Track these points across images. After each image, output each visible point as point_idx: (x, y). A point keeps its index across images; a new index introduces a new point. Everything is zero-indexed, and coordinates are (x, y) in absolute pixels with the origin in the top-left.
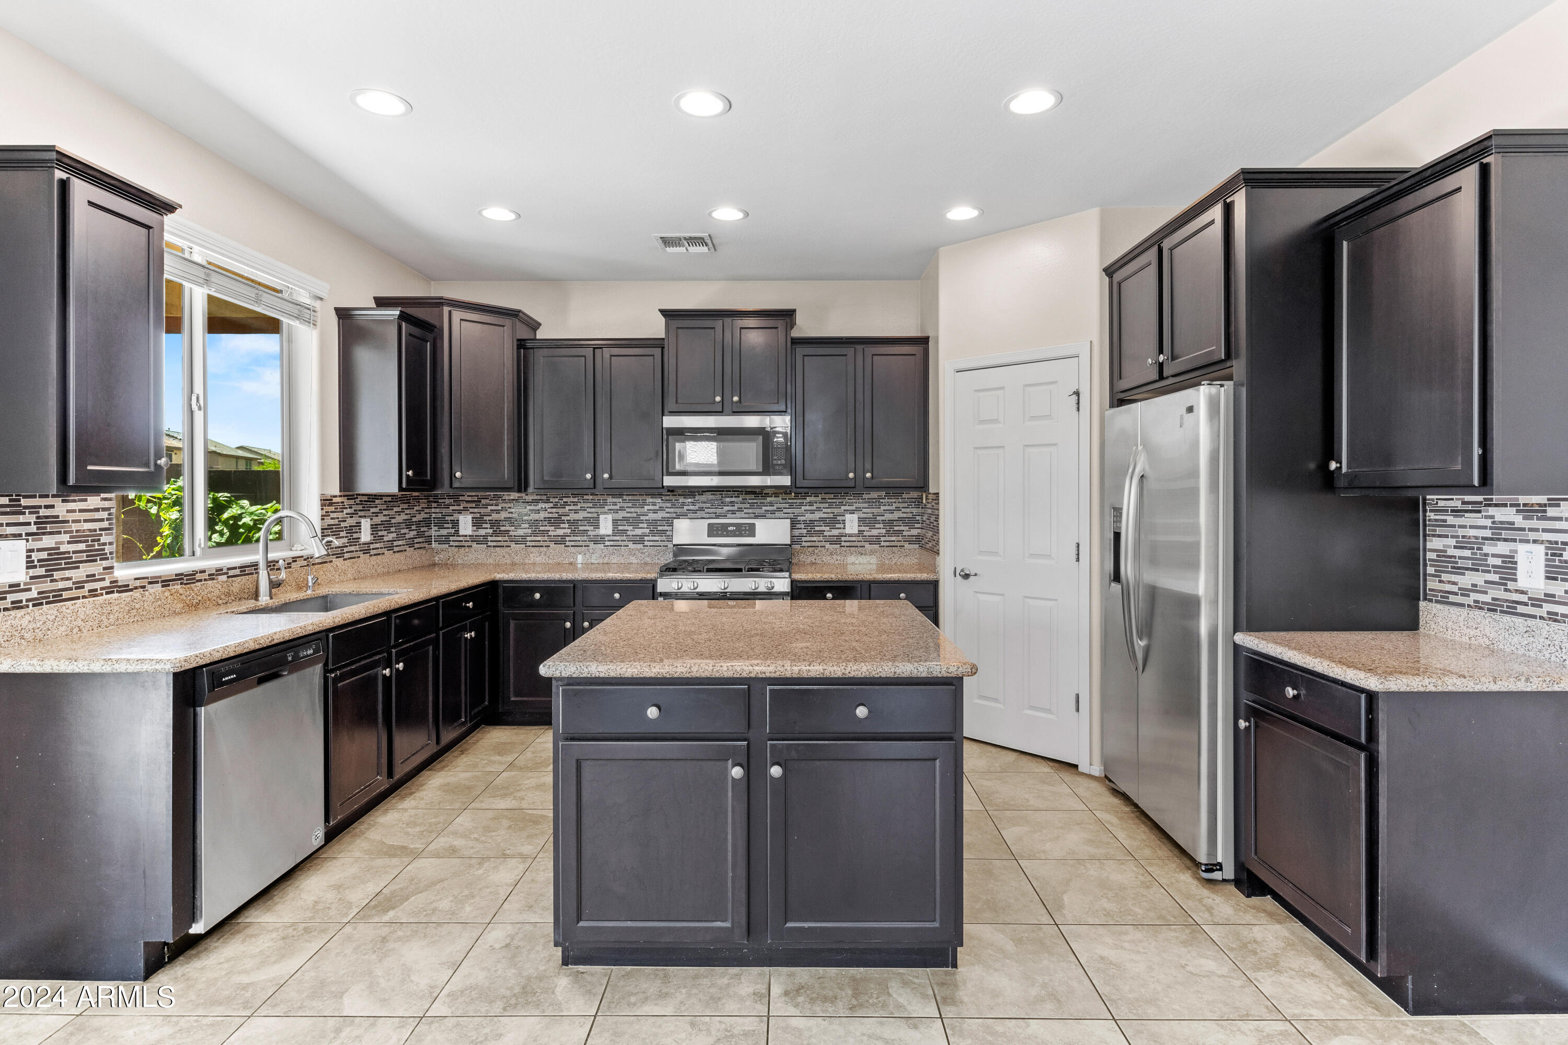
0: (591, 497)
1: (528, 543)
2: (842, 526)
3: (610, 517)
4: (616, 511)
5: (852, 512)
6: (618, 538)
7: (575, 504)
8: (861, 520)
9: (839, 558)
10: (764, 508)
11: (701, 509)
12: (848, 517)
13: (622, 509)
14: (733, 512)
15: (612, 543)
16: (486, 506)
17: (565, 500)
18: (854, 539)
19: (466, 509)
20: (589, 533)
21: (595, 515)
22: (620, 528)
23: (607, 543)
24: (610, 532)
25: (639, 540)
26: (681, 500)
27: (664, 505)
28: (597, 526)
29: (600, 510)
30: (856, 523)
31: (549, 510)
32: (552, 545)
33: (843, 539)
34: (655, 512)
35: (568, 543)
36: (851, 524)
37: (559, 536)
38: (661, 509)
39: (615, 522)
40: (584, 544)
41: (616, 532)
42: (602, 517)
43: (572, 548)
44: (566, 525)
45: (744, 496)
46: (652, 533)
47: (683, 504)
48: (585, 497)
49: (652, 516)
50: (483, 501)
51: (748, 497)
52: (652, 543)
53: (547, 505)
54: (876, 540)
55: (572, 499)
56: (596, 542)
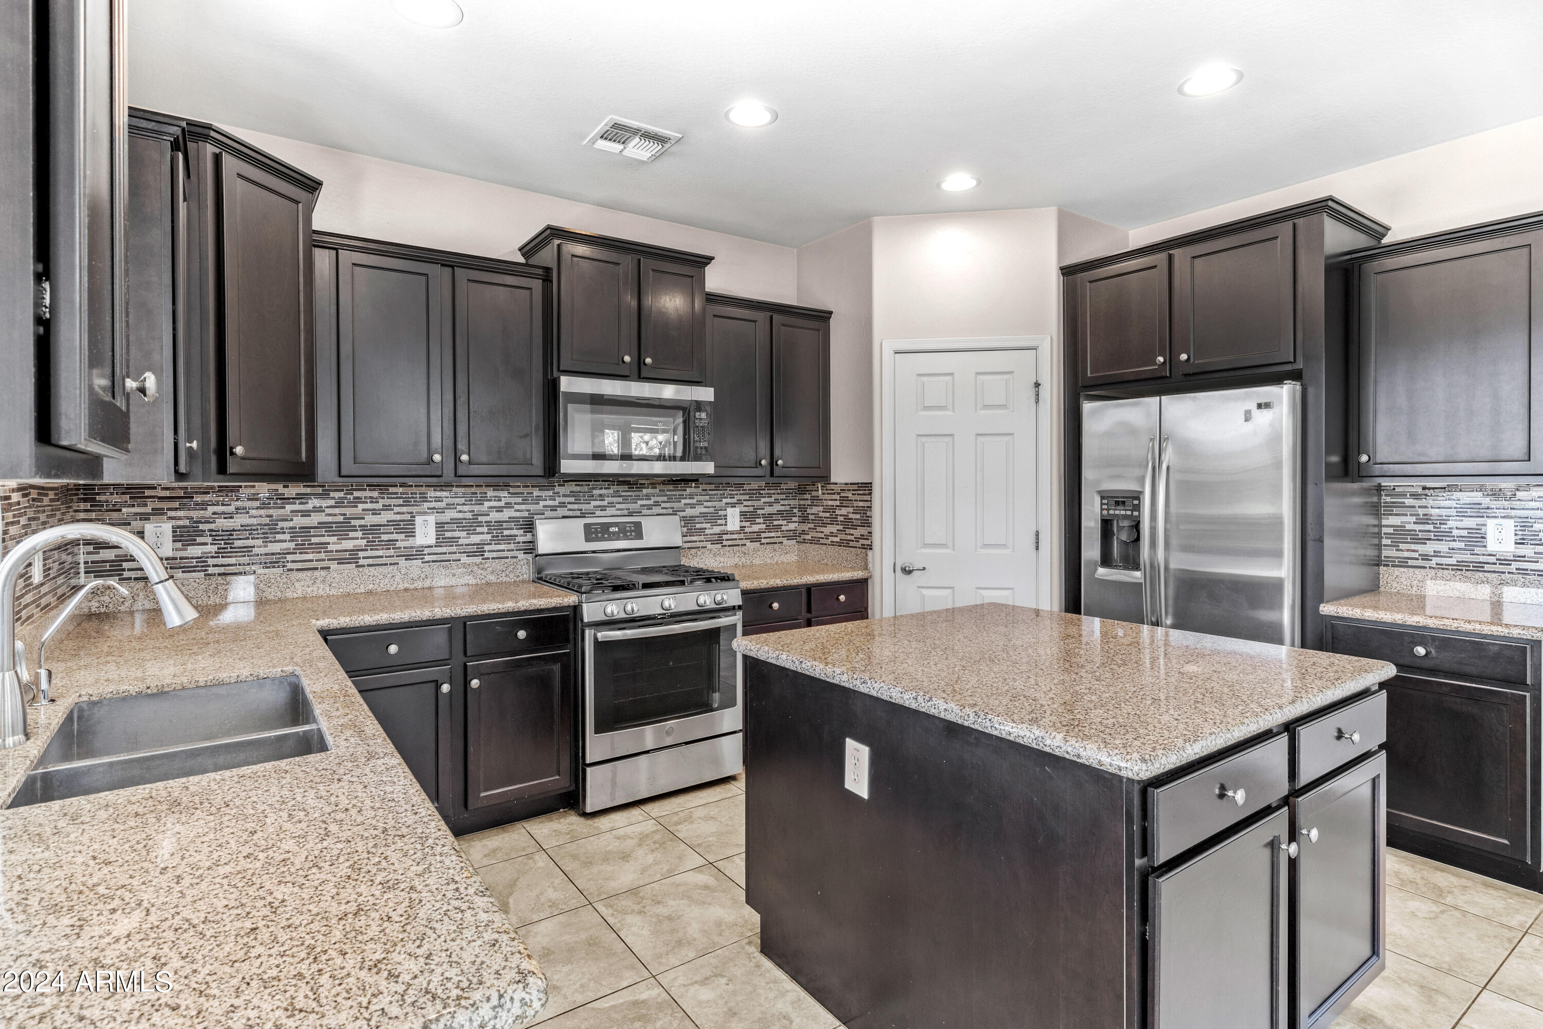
0: (401, 490)
1: (290, 565)
2: (723, 522)
3: (432, 519)
4: (441, 511)
5: (733, 505)
6: (444, 550)
7: (373, 500)
8: (742, 514)
9: (722, 560)
10: (640, 502)
11: (562, 505)
12: (730, 511)
13: (450, 506)
14: (603, 508)
15: (434, 557)
16: (203, 506)
17: (356, 494)
18: (735, 536)
19: (158, 512)
20: (398, 544)
21: (408, 517)
22: (448, 534)
23: (427, 558)
24: (432, 540)
25: (478, 551)
26: (536, 493)
27: (513, 500)
28: (411, 534)
29: (414, 509)
30: (738, 518)
31: (328, 511)
32: (334, 566)
33: (725, 537)
34: (499, 510)
35: (361, 562)
36: (733, 520)
37: (346, 551)
38: (509, 505)
39: (440, 526)
40: (388, 561)
41: (441, 541)
42: (419, 520)
43: (371, 569)
44: (359, 534)
45: (616, 488)
46: (496, 539)
47: (539, 498)
48: (391, 490)
49: (494, 516)
50: (198, 498)
51: (621, 488)
52: (495, 555)
53: (324, 503)
54: (756, 538)
55: (368, 493)
56: (408, 557)
